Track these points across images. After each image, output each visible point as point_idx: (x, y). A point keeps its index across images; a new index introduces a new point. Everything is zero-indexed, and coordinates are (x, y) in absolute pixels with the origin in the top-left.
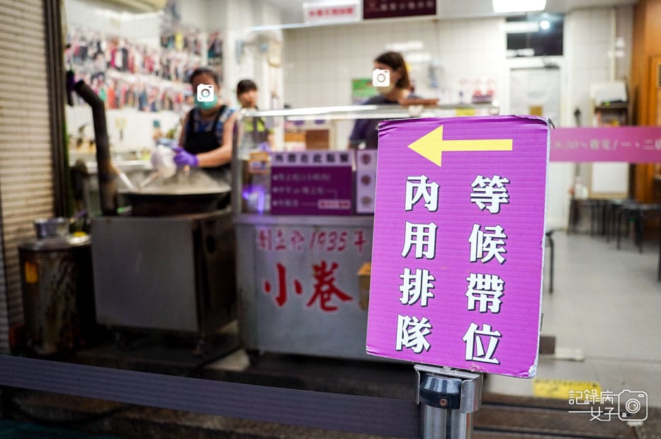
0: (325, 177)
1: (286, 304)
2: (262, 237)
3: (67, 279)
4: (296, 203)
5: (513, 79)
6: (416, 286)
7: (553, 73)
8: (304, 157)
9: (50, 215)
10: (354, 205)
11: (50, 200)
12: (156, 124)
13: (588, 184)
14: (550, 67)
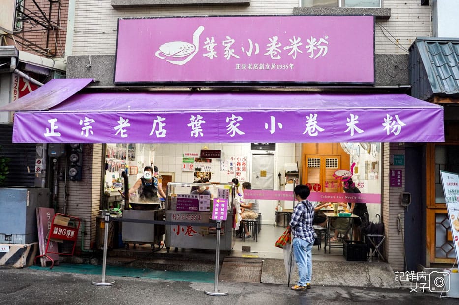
0: (191, 201)
1: (179, 234)
2: (174, 216)
3: (113, 228)
4: (183, 208)
5: (254, 159)
6: (217, 213)
7: (271, 157)
8: (189, 196)
9: (99, 209)
10: (198, 208)
11: (99, 204)
12: (113, 176)
13: (283, 207)
14: (269, 155)
